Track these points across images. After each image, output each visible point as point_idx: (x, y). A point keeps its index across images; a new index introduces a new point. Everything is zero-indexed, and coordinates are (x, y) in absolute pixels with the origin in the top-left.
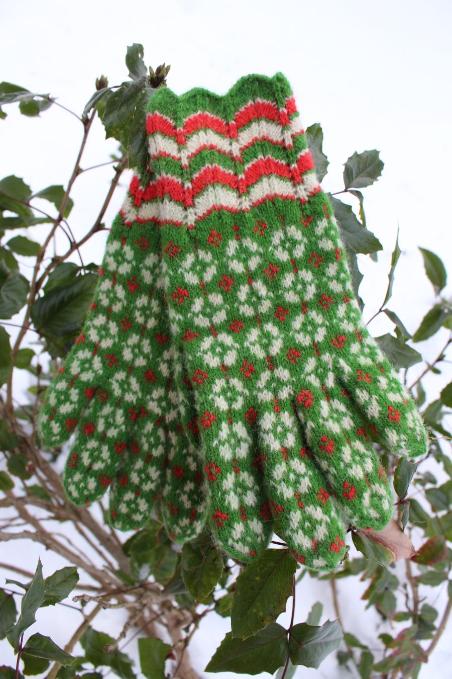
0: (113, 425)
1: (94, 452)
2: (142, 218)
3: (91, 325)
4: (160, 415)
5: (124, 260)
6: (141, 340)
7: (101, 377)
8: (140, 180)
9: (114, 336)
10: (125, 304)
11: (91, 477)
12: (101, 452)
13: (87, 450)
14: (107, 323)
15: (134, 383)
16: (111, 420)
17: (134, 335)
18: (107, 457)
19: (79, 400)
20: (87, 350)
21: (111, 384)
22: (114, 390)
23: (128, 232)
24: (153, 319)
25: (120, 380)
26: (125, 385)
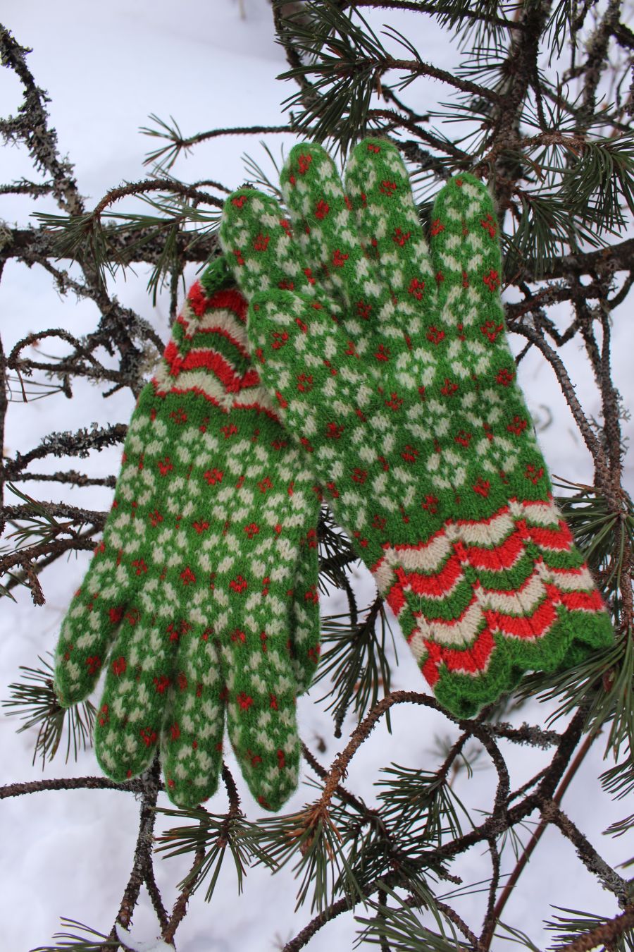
0: (147, 653)
1: (129, 696)
2: (179, 389)
3: (112, 529)
4: (206, 625)
5: (153, 436)
6: (175, 534)
7: (128, 590)
8: (179, 347)
9: (141, 537)
10: (154, 493)
11: (129, 735)
12: (138, 695)
13: (120, 696)
14: (132, 522)
15: (169, 589)
16: (145, 647)
17: (166, 530)
18: (146, 701)
19: (101, 627)
20: (108, 560)
21: (141, 598)
22: (145, 605)
23: (160, 404)
24: (190, 503)
25: (151, 591)
26: (158, 596)
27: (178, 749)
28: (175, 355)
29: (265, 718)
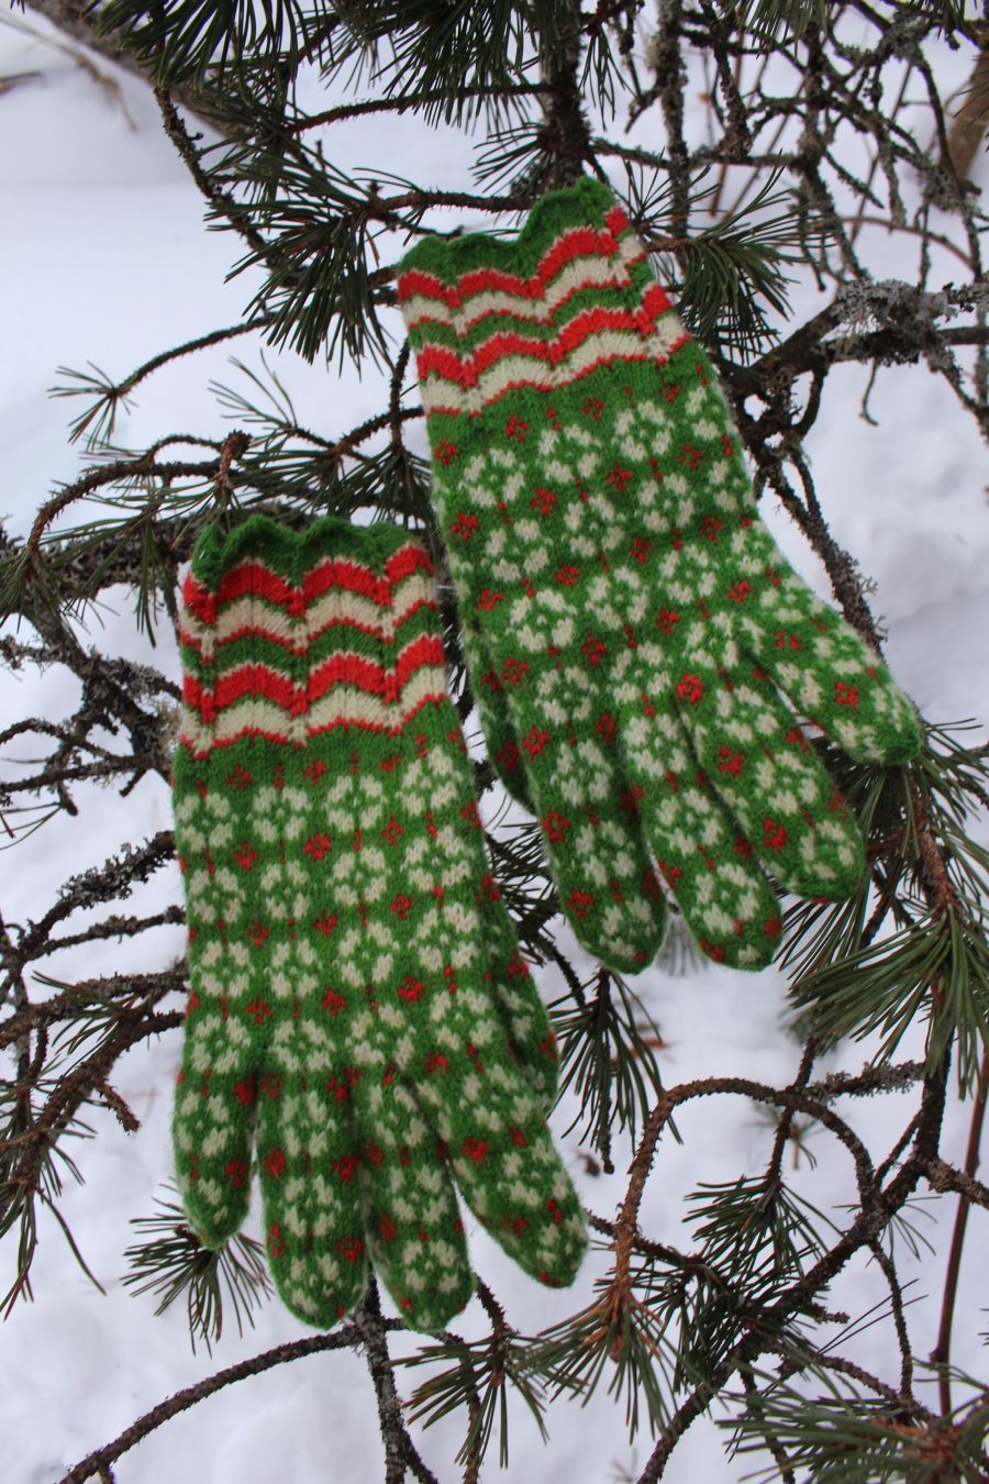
0: (311, 1130)
1: (305, 1201)
2: (224, 739)
3: (200, 970)
4: (384, 1062)
5: (214, 820)
6: (294, 948)
7: (252, 1050)
8: (200, 680)
9: (246, 967)
10: (244, 899)
11: (322, 1256)
12: (316, 1195)
13: (290, 1205)
14: (226, 950)
15: (311, 1029)
16: (305, 1123)
17: (279, 946)
18: (331, 1199)
19: (231, 1116)
20: (209, 1017)
21: (275, 1055)
22: (284, 1064)
23: (205, 769)
24: (300, 896)
25: (287, 1041)
26: (299, 1045)
27: (401, 1250)
28: (199, 693)
29: (512, 1163)
